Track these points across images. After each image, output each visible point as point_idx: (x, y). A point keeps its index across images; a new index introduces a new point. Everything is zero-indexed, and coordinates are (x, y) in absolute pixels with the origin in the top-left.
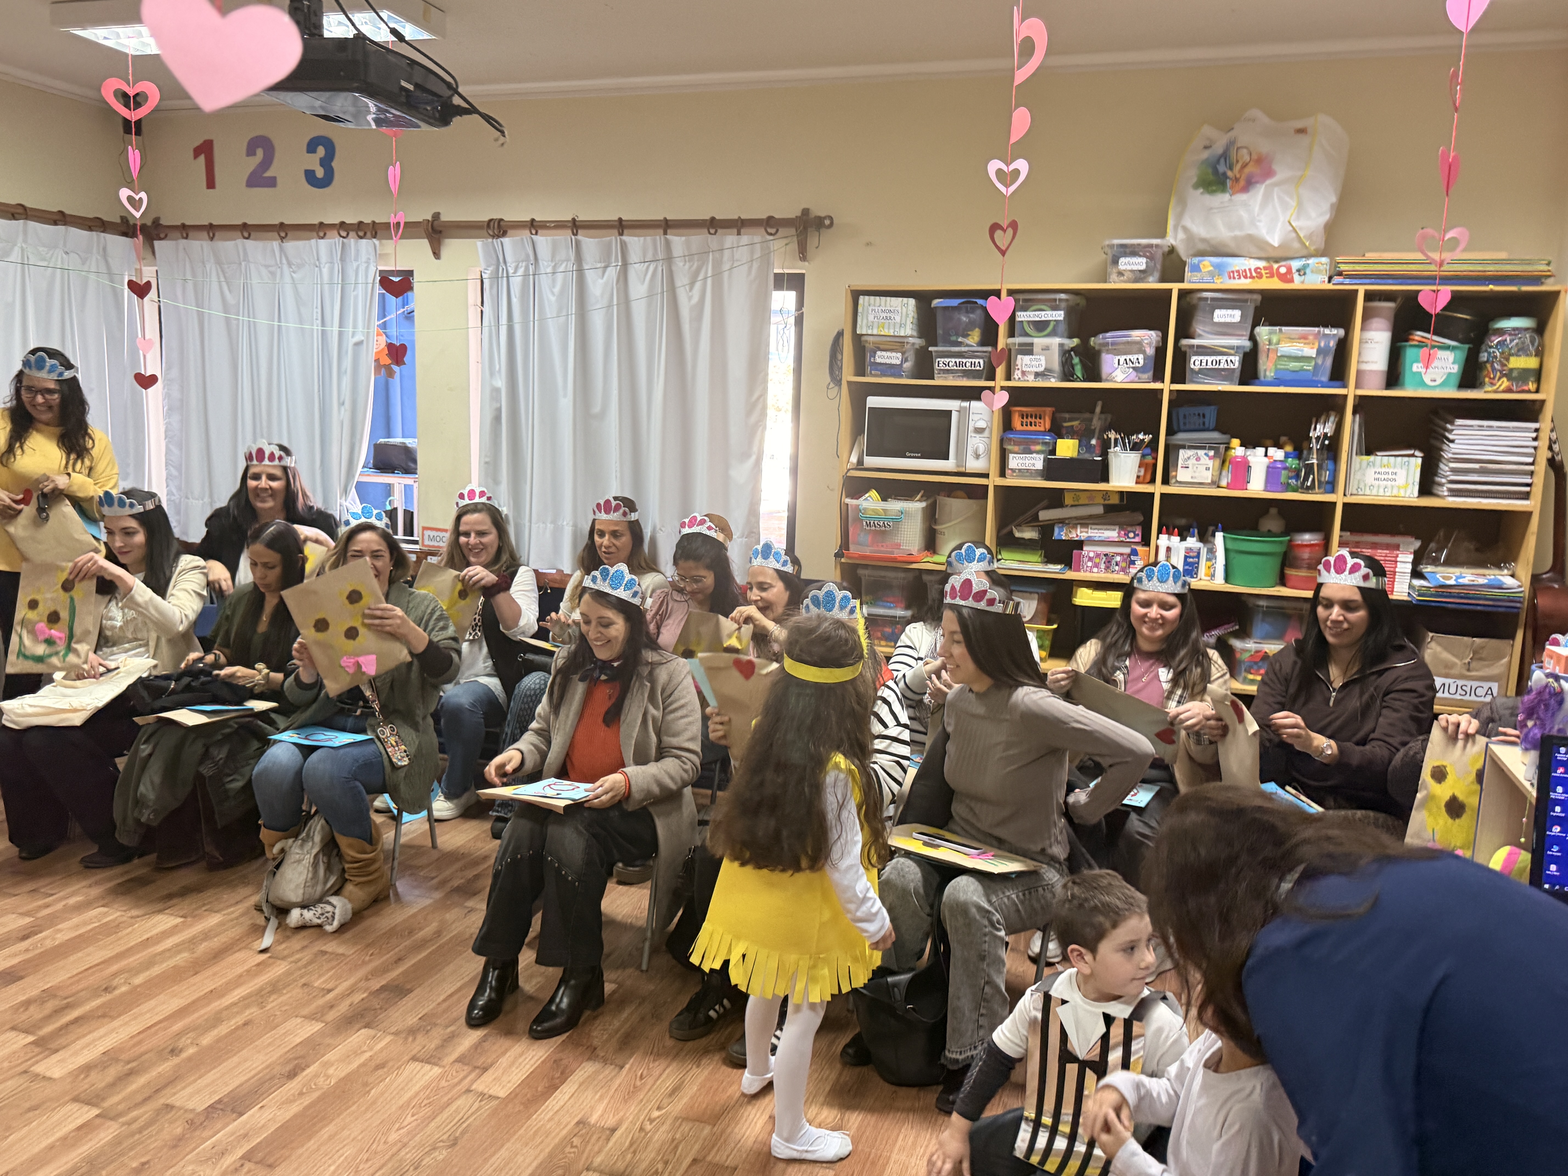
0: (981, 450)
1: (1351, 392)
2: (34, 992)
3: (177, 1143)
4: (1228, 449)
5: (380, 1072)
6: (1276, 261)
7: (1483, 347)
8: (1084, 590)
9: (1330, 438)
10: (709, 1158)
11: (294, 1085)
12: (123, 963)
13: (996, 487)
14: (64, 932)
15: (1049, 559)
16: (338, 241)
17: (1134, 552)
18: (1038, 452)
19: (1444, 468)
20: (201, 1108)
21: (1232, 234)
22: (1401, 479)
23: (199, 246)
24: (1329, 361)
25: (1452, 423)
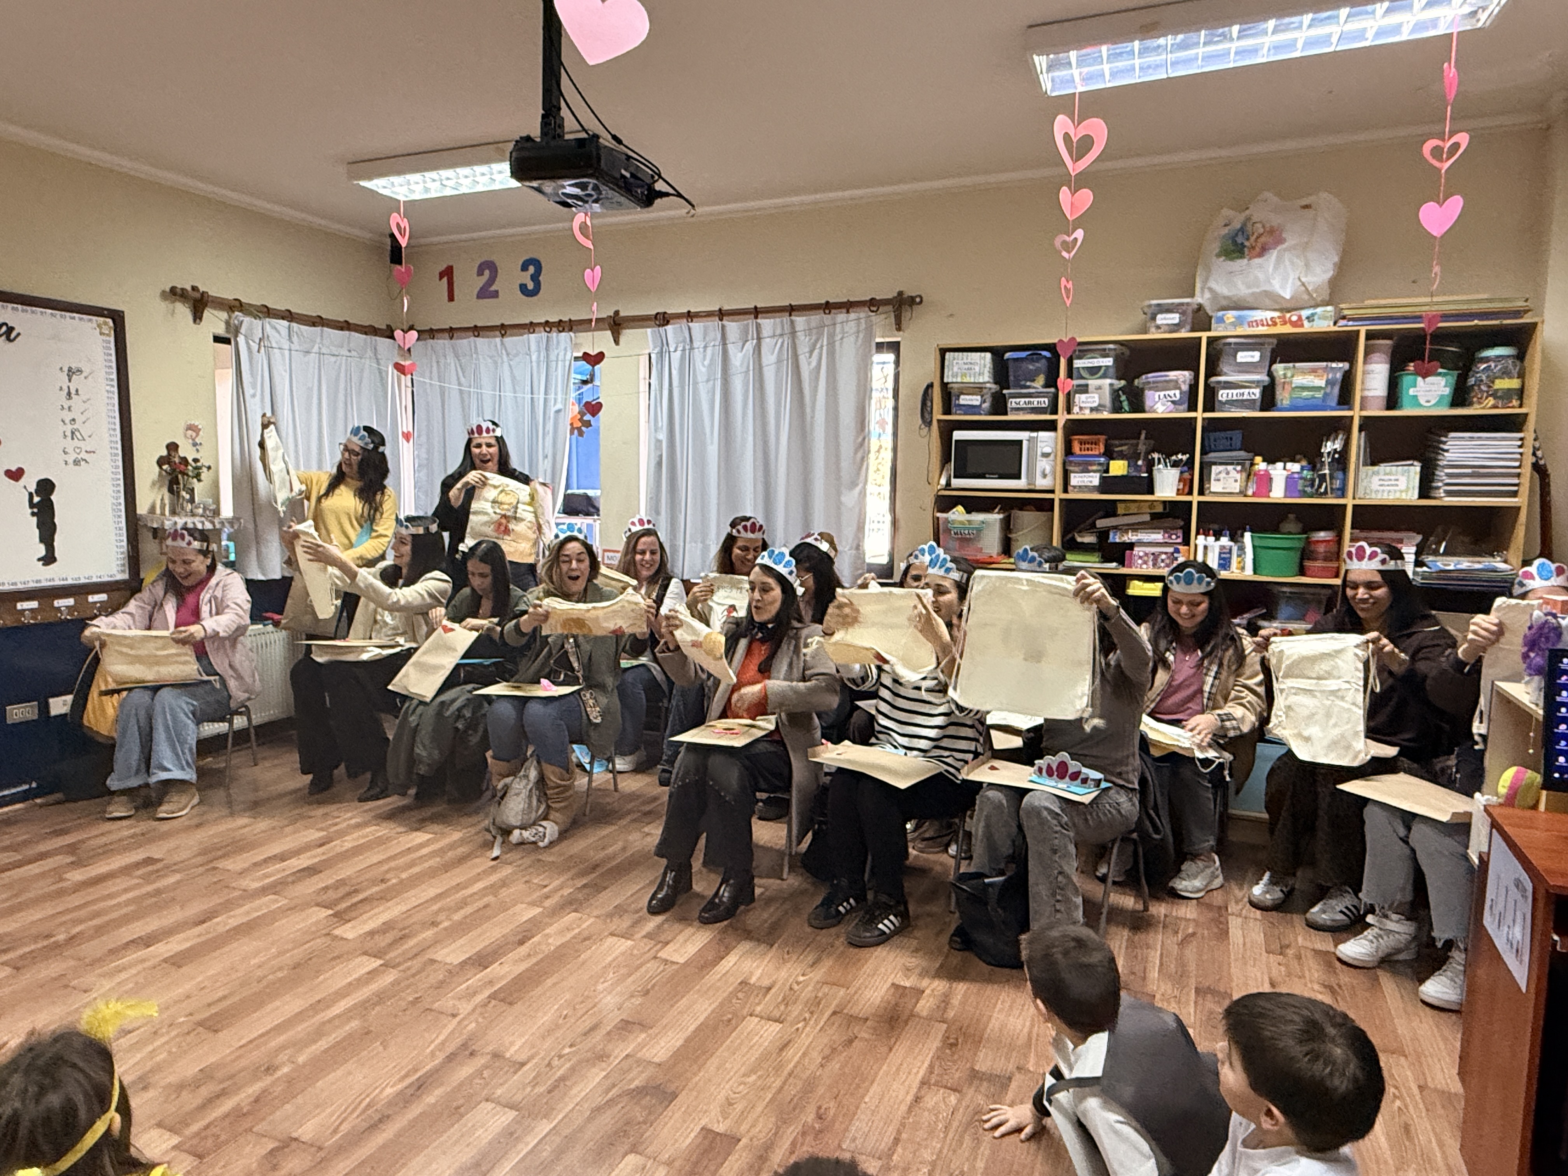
0: (1048, 470)
1: (1356, 414)
2: (330, 882)
3: (440, 985)
4: (1252, 464)
5: (587, 942)
6: (1289, 311)
7: (1471, 373)
8: (1136, 582)
9: (1339, 453)
10: (845, 1011)
11: (523, 950)
12: (393, 864)
13: (1061, 500)
14: (349, 842)
15: (1106, 559)
16: (544, 335)
17: (1177, 551)
18: (1094, 471)
19: (1441, 474)
20: (456, 962)
21: (1250, 291)
22: (1403, 483)
23: (442, 343)
24: (1336, 390)
25: (1446, 437)
